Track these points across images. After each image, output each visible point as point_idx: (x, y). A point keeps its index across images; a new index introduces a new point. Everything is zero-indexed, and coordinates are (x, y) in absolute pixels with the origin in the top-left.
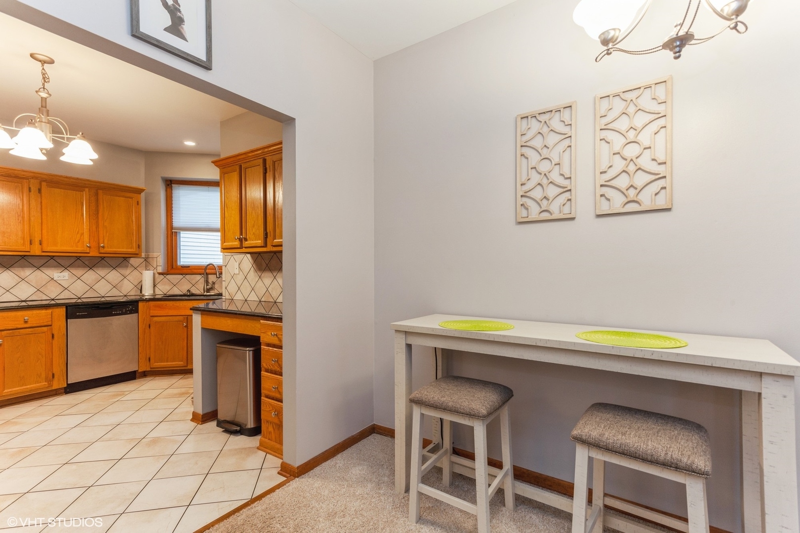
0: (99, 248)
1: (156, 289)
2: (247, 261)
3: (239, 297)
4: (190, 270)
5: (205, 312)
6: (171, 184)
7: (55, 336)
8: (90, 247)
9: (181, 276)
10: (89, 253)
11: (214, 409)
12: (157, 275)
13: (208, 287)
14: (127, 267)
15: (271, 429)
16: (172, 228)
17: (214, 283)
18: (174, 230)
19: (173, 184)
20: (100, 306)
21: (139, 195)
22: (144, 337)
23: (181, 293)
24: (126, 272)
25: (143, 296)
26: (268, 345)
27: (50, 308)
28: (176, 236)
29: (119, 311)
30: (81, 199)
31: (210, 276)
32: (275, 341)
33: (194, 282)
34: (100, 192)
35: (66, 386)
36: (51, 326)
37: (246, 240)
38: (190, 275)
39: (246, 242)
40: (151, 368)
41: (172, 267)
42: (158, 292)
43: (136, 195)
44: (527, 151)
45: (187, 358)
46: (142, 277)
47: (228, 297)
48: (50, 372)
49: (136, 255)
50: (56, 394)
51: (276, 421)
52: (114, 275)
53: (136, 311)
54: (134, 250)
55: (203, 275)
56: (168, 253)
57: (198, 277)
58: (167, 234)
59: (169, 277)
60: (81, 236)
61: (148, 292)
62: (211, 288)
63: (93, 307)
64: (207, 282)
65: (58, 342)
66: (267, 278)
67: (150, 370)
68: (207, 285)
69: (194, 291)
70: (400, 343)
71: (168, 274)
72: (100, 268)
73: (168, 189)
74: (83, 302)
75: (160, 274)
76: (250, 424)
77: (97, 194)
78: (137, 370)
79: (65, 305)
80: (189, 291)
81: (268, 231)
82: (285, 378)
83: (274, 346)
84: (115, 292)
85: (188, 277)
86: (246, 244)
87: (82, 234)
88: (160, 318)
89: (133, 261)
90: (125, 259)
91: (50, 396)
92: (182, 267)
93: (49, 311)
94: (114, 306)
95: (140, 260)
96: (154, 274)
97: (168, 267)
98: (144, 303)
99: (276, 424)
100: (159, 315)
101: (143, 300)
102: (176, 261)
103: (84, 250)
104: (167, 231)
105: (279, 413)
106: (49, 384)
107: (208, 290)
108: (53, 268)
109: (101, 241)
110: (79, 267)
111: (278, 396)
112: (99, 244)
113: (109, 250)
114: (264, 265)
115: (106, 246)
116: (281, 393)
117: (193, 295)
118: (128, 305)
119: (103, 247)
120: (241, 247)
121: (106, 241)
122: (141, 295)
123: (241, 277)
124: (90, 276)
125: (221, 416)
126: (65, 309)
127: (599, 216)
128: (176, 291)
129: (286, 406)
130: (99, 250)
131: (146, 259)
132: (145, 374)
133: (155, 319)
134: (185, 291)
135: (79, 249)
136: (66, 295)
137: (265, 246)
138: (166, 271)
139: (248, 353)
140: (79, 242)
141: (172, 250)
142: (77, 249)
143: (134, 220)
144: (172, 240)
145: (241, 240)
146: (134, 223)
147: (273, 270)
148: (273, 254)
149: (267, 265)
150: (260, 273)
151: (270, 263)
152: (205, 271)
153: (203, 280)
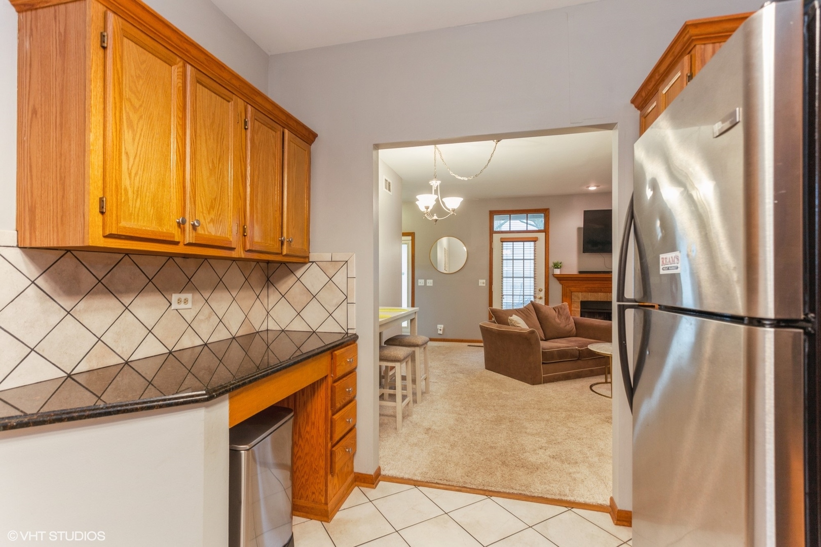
26: (342, 377)
147: (120, 292)
148: (122, 256)
149: (100, 281)
150: (68, 304)
151: (109, 275)
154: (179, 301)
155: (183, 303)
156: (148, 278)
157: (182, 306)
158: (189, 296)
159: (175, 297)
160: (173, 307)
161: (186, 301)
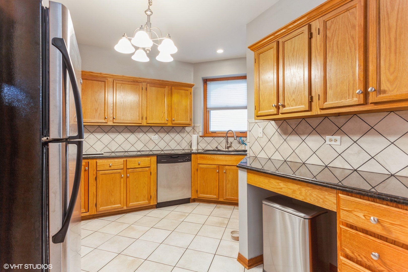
0: (172, 121)
1: (199, 146)
3: (262, 155)
4: (216, 134)
5: (251, 170)
6: (206, 82)
7: (152, 173)
8: (167, 120)
9: (212, 138)
10: (167, 124)
12: (199, 137)
13: (228, 145)
14: (184, 132)
16: (207, 108)
17: (231, 143)
18: (208, 109)
19: (208, 81)
20: (173, 156)
21: (191, 88)
22: (194, 177)
23: (212, 149)
24: (184, 135)
25: (192, 150)
27: (150, 157)
28: (209, 113)
29: (182, 160)
30: (164, 92)
31: (229, 138)
33: (219, 142)
34: (173, 88)
35: (156, 204)
36: (150, 167)
37: (284, 106)
38: (218, 138)
39: (284, 109)
40: (198, 197)
41: (207, 133)
42: (200, 148)
43: (190, 88)
45: (219, 193)
46: (191, 138)
47: (252, 155)
48: (149, 195)
49: (189, 125)
50: (152, 208)
52: (178, 137)
53: (190, 160)
54: (189, 122)
55: (225, 138)
56: (204, 124)
57: (222, 139)
58: (204, 112)
59: (205, 138)
60: (164, 114)
61: (194, 148)
62: (230, 146)
63: (169, 157)
64: (227, 142)
65: (153, 177)
67: (197, 198)
68: (227, 145)
69: (219, 148)
71: (205, 137)
72: (172, 133)
73: (205, 85)
74: (165, 153)
75: (201, 136)
77: (171, 89)
78: (191, 198)
79: (156, 155)
80: (217, 147)
81: (313, 94)
84: (178, 147)
85: (216, 138)
87: (165, 113)
88: (203, 165)
89: (187, 129)
90: (184, 127)
91: (149, 208)
92: (212, 132)
93: (149, 158)
94: (179, 156)
95: (191, 128)
96: (198, 136)
97: (204, 132)
98: (194, 155)
100: (202, 163)
101: (194, 153)
102: (209, 129)
103: (165, 122)
104: (204, 110)
106: (149, 202)
107: (228, 148)
108: (151, 133)
109: (173, 116)
110: (162, 132)
112: (172, 118)
113: (177, 122)
114: (290, 130)
115: (175, 120)
117: (219, 150)
118: (186, 156)
119: (174, 120)
120: (277, 114)
121: (175, 117)
122: (191, 149)
123: (265, 140)
124: (167, 137)
126: (156, 157)
128: (209, 148)
130: (172, 122)
131: (193, 128)
132: (194, 200)
133: (200, 166)
134: (214, 148)
135: (163, 122)
136: (157, 148)
137: (310, 109)
138: (203, 135)
140: (163, 117)
141: (207, 122)
142: (162, 122)
143: (189, 104)
144: (207, 116)
145: (278, 107)
146: (189, 105)
147: (301, 134)
148: (301, 119)
149: (294, 130)
150: (285, 137)
151: (297, 127)
152: (227, 135)
153: (225, 141)
154: (331, 140)
155: (333, 141)
156: (313, 128)
157: (333, 143)
158: (338, 138)
159: (328, 138)
160: (327, 143)
161: (336, 140)
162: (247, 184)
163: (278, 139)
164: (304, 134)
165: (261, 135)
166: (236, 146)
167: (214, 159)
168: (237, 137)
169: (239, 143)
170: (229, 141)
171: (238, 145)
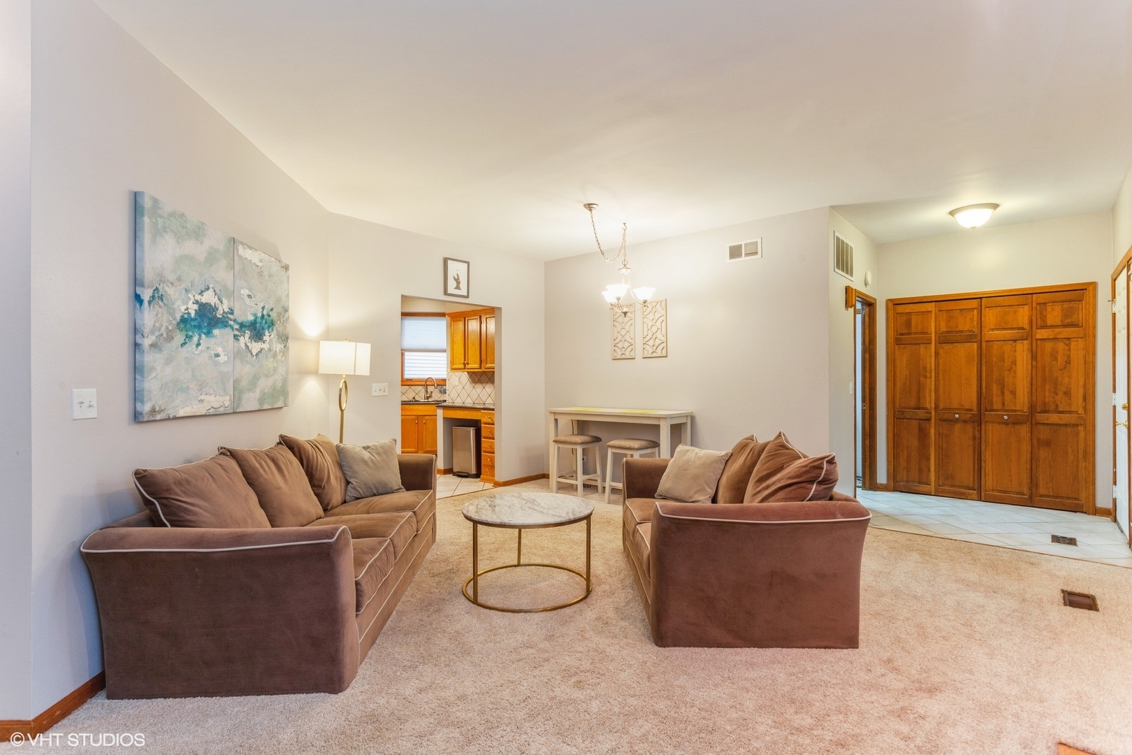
2: (464, 376)
3: (458, 401)
4: (414, 382)
5: (445, 408)
9: (408, 387)
11: (450, 467)
13: (427, 395)
15: (487, 470)
17: (432, 392)
26: (485, 424)
31: (428, 387)
32: (490, 421)
33: (417, 392)
37: (468, 364)
38: (415, 386)
44: (616, 323)
51: (490, 464)
55: (423, 386)
57: (420, 387)
62: (430, 396)
64: (427, 391)
66: (479, 387)
69: (418, 398)
70: (552, 418)
76: (474, 471)
80: (415, 397)
81: (483, 360)
82: (496, 441)
83: (489, 424)
85: (413, 387)
86: (468, 366)
92: (409, 380)
99: (490, 466)
102: (405, 376)
105: (492, 460)
107: (428, 398)
111: (491, 450)
114: (477, 379)
116: (493, 449)
117: (417, 400)
120: (465, 369)
123: (461, 387)
125: (455, 470)
127: (644, 358)
129: (497, 456)
134: (411, 398)
137: (481, 368)
139: (472, 431)
141: (402, 367)
145: (464, 364)
150: (476, 385)
152: (426, 383)
153: (423, 390)
162: (444, 418)
163: (469, 386)
164: (484, 383)
165: (457, 384)
166: (436, 396)
167: (412, 410)
168: (438, 385)
169: (441, 392)
170: (429, 391)
171: (440, 395)
